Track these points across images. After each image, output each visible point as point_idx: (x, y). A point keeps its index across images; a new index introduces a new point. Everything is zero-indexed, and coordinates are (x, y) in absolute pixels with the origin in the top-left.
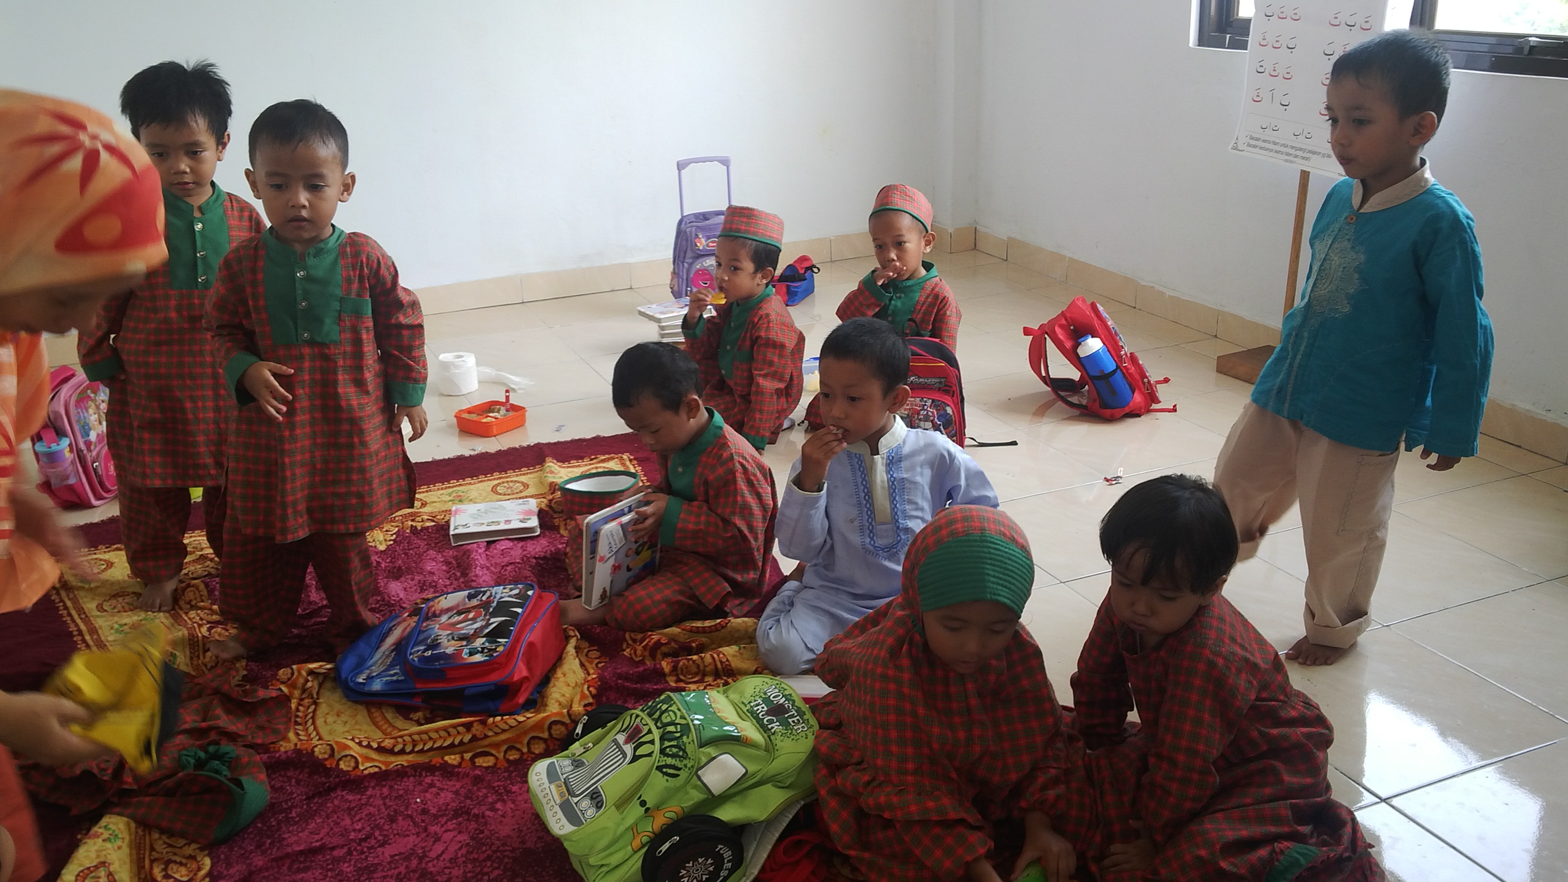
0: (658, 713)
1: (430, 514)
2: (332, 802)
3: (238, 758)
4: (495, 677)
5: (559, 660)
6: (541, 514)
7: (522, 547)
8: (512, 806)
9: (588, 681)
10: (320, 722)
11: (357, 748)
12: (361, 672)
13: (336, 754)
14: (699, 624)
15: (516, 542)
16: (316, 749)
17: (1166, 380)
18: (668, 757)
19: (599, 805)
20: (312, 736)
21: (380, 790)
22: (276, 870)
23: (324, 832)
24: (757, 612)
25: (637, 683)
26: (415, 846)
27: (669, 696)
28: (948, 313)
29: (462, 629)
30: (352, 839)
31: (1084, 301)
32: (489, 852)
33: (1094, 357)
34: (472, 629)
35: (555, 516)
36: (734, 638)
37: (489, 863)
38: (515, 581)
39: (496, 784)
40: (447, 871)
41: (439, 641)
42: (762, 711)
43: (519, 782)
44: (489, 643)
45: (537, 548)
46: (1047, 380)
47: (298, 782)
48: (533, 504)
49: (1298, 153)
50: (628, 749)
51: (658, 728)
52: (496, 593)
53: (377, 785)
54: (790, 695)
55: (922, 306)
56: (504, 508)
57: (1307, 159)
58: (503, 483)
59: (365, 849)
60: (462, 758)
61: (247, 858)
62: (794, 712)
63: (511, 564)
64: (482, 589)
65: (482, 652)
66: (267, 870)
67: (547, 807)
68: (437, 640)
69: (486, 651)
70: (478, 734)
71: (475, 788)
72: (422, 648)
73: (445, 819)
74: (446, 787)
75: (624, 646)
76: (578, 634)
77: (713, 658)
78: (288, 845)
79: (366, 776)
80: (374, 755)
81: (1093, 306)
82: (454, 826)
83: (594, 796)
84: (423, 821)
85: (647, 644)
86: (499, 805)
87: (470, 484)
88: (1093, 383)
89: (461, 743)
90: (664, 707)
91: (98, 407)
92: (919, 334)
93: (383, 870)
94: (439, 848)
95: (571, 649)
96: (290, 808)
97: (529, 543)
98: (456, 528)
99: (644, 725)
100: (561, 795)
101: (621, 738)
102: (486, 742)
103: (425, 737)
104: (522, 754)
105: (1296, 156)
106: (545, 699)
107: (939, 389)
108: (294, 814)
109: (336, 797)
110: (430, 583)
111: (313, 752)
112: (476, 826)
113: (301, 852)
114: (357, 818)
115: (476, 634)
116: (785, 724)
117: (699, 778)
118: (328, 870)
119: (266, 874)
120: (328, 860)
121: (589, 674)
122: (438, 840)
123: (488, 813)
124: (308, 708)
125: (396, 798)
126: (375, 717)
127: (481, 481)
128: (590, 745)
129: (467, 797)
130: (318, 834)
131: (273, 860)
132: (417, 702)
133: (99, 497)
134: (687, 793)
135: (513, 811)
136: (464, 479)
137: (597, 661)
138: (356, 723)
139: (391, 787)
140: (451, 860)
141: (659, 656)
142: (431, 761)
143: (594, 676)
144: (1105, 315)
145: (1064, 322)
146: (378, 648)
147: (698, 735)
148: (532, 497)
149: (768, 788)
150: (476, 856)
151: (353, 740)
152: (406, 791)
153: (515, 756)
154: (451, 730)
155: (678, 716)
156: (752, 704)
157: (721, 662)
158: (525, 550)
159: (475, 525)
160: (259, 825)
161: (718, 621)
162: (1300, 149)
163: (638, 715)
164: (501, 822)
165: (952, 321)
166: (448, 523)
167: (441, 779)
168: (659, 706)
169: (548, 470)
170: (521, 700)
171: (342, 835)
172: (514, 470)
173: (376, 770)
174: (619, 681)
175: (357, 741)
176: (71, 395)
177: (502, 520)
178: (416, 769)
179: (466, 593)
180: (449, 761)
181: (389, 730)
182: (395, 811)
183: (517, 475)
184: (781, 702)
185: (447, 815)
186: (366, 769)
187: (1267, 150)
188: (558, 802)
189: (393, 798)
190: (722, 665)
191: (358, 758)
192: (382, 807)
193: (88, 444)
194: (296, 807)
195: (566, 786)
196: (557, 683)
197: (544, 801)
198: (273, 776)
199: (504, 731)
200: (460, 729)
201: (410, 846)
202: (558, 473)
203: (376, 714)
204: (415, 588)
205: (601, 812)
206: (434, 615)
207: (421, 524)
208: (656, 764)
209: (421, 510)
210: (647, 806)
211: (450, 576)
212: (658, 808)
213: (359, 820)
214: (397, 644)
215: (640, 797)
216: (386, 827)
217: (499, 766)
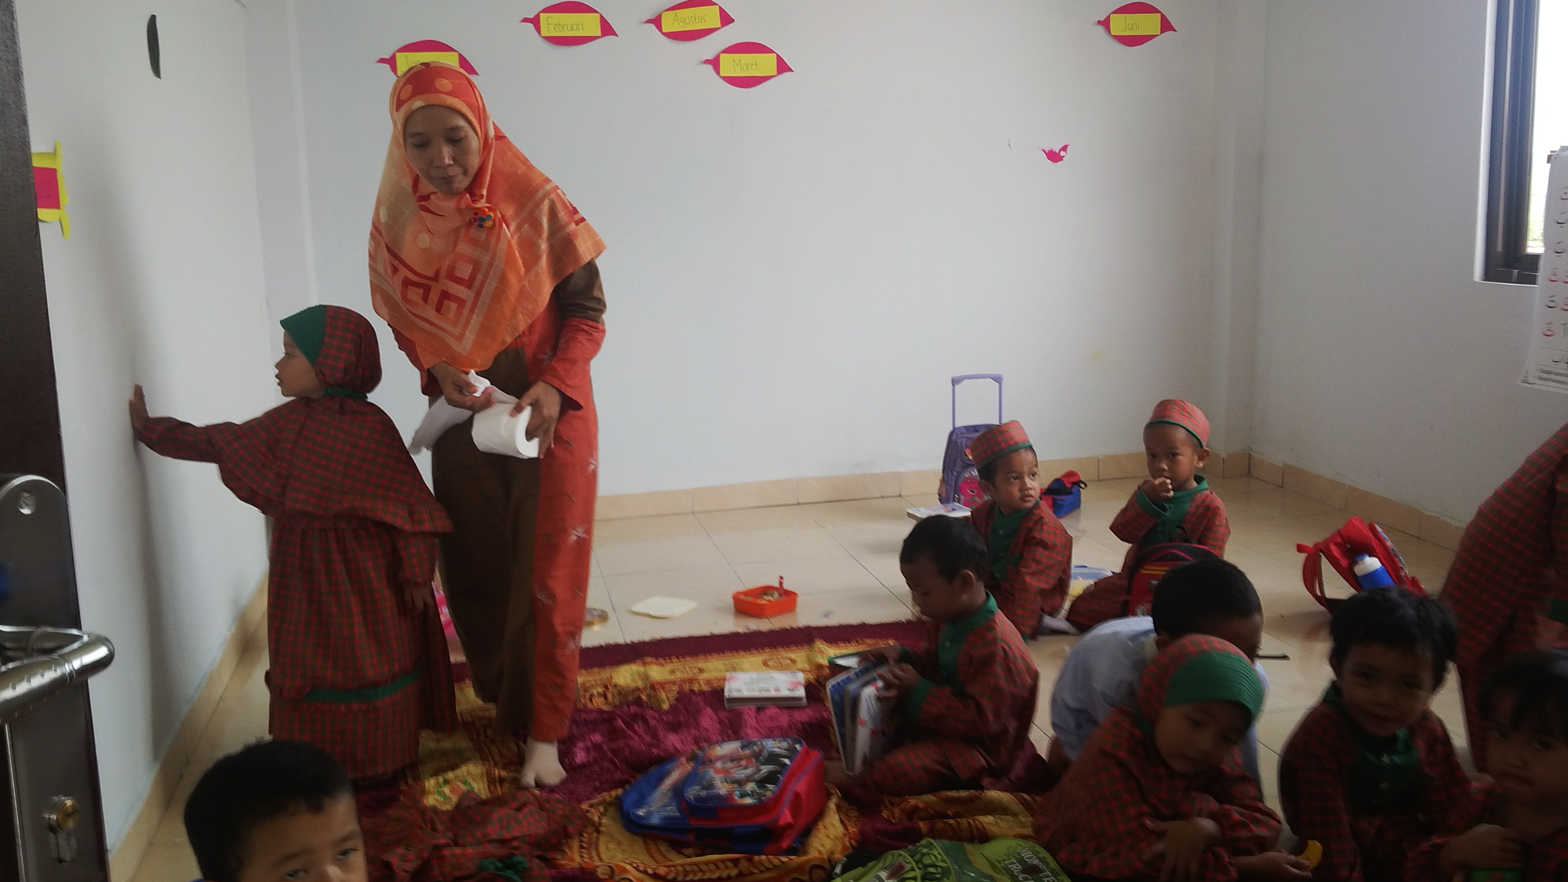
0: (919, 855)
1: (706, 680)
3: (530, 869)
4: (762, 820)
5: (820, 815)
6: (809, 687)
7: (789, 714)
9: (848, 835)
10: (602, 848)
11: (633, 871)
12: (641, 807)
13: (615, 876)
15: (783, 710)
20: (594, 859)
27: (929, 842)
28: (1217, 523)
29: (735, 774)
31: (1361, 522)
33: (1371, 576)
34: (743, 773)
36: (989, 809)
38: (783, 736)
41: (714, 783)
42: (1016, 869)
44: (759, 788)
45: (805, 716)
46: (1322, 599)
48: (801, 677)
51: (920, 869)
52: (767, 745)
55: (1192, 516)
56: (775, 678)
58: (773, 657)
62: (1048, 873)
63: (779, 728)
64: (754, 741)
65: (752, 796)
68: (711, 781)
69: (755, 795)
70: (744, 871)
72: (697, 788)
75: (882, 808)
76: (839, 793)
77: (970, 823)
80: (648, 880)
81: (1371, 527)
85: (905, 807)
87: (743, 656)
89: (728, 877)
90: (925, 851)
92: (1187, 541)
95: (832, 805)
97: (796, 712)
98: (730, 692)
99: (906, 864)
101: (883, 875)
103: (695, 868)
106: (807, 846)
110: (704, 738)
111: (596, 871)
115: (748, 779)
116: (1040, 881)
121: (849, 829)
124: (592, 834)
126: (651, 849)
127: (754, 655)
132: (690, 837)
136: (738, 653)
137: (855, 819)
138: (634, 852)
141: (916, 818)
143: (855, 830)
144: (1383, 535)
145: (1339, 540)
146: (657, 787)
148: (799, 671)
151: (631, 865)
154: (721, 865)
155: (939, 859)
156: (1007, 863)
158: (792, 717)
159: (747, 690)
163: (900, 855)
165: (1220, 531)
166: (722, 690)
169: (817, 650)
170: (785, 845)
172: (784, 648)
174: (878, 837)
175: (634, 865)
177: (772, 688)
179: (739, 743)
181: (663, 860)
183: (786, 652)
184: (1035, 862)
187: (1559, 382)
190: (978, 830)
191: (635, 881)
196: (819, 835)
199: (768, 870)
200: (729, 864)
202: (826, 653)
203: (652, 846)
204: (691, 740)
206: (709, 760)
207: (699, 688)
209: (699, 677)
211: (723, 734)
214: (674, 785)
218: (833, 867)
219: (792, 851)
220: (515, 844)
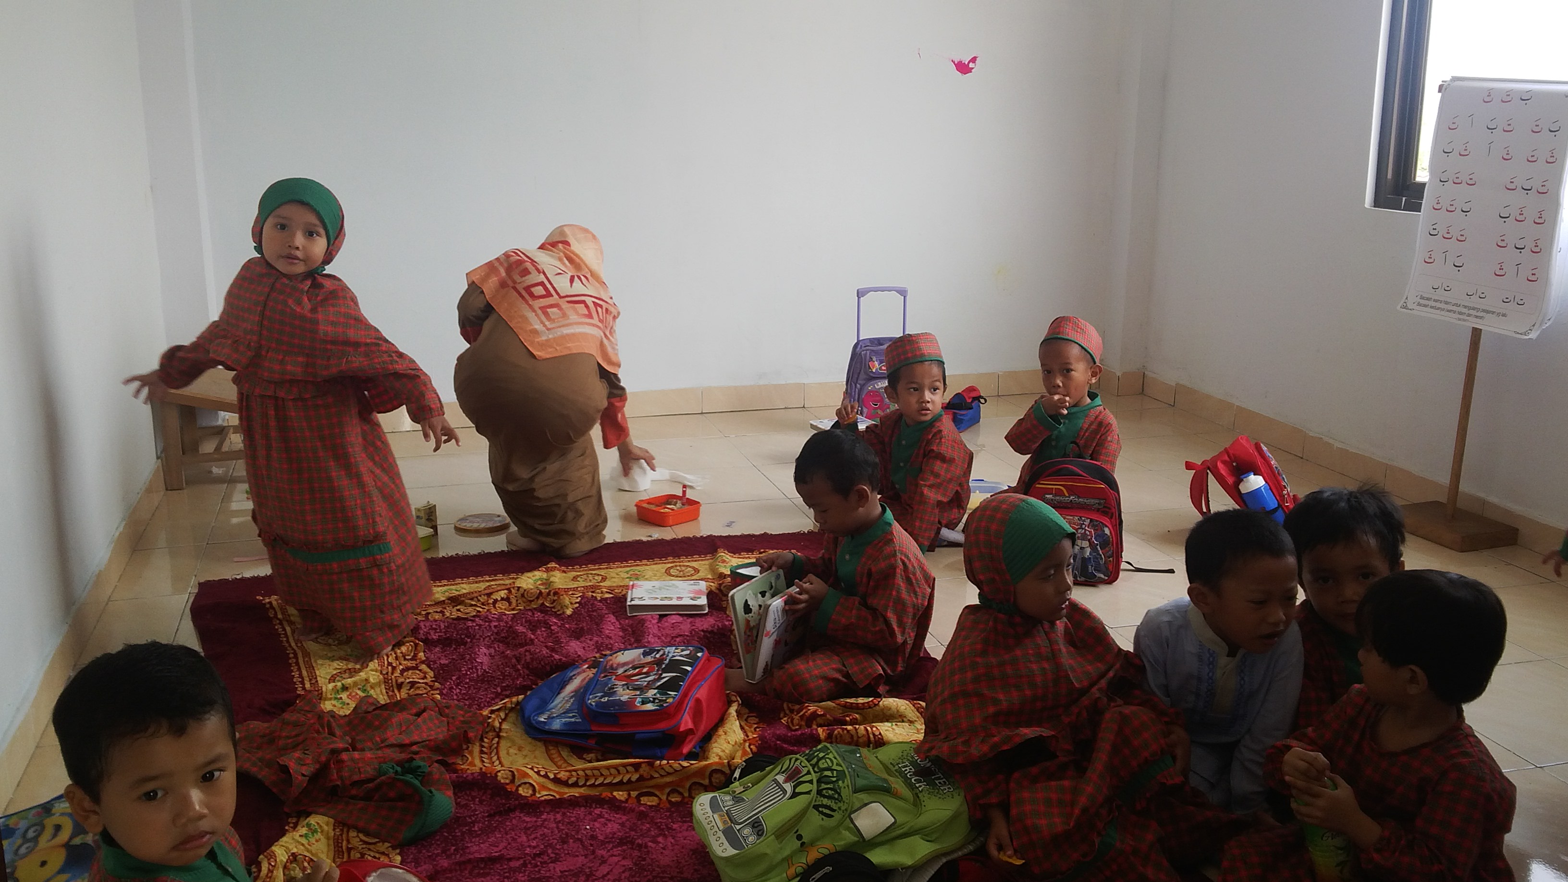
0: (815, 759)
1: (609, 587)
2: (511, 821)
3: (430, 773)
4: (663, 726)
5: (721, 721)
6: (710, 595)
7: (691, 623)
8: (673, 841)
9: (748, 741)
10: (503, 753)
11: (535, 776)
12: (542, 713)
13: (516, 780)
15: (685, 618)
16: (499, 774)
18: (824, 798)
19: (760, 833)
20: (495, 764)
21: (554, 815)
22: (459, 872)
23: (502, 846)
25: (794, 745)
26: (583, 865)
27: (826, 746)
28: (1109, 438)
29: (637, 680)
30: (527, 854)
31: (1248, 440)
32: (650, 877)
33: (1255, 494)
34: (645, 681)
35: (724, 598)
38: (686, 644)
39: (659, 820)
41: (616, 690)
42: (909, 772)
43: (680, 821)
44: (660, 694)
45: (707, 624)
47: (481, 802)
48: (703, 586)
49: (1471, 312)
50: (788, 787)
51: (815, 772)
52: (669, 652)
53: (551, 811)
56: (677, 587)
57: (1480, 317)
58: (676, 566)
59: (539, 863)
60: (629, 795)
61: (434, 860)
64: (656, 649)
65: (653, 702)
66: (451, 871)
67: (710, 833)
68: (614, 688)
69: (657, 701)
70: (645, 775)
71: (639, 822)
72: (600, 695)
73: (611, 845)
74: (613, 819)
75: (782, 715)
76: (739, 699)
77: (867, 730)
78: (469, 853)
79: (542, 801)
80: (550, 785)
81: (1257, 446)
82: (619, 852)
83: (756, 825)
84: (592, 845)
85: (804, 714)
86: (660, 839)
87: (646, 565)
89: (629, 781)
90: (821, 755)
92: (1080, 456)
94: (604, 869)
95: (733, 710)
96: (473, 823)
97: (698, 620)
98: (632, 600)
99: (803, 768)
100: (724, 822)
101: (781, 778)
102: (652, 783)
103: (596, 773)
104: (684, 797)
105: (1469, 315)
106: (706, 753)
107: (1098, 510)
108: (476, 829)
109: (514, 818)
110: (607, 645)
111: (496, 776)
112: (639, 854)
113: (482, 860)
114: (533, 836)
115: (649, 686)
116: (933, 783)
117: (852, 821)
118: (505, 878)
119: (450, 875)
120: (505, 869)
121: (748, 736)
122: (604, 862)
123: (650, 844)
124: (493, 739)
125: (568, 823)
126: (552, 754)
127: (656, 564)
128: (749, 784)
129: (631, 829)
130: (497, 847)
131: (456, 863)
132: (592, 743)
134: (840, 832)
135: (673, 845)
136: (641, 561)
137: (756, 726)
138: (535, 757)
139: (564, 814)
141: (815, 724)
142: (601, 794)
143: (754, 736)
144: (1269, 455)
145: (1226, 459)
146: (559, 693)
147: (852, 782)
148: (701, 580)
149: (917, 839)
151: (532, 769)
152: (578, 819)
154: (621, 768)
155: (835, 764)
156: (900, 766)
157: (874, 735)
158: (694, 625)
159: (650, 598)
160: (446, 834)
162: (1473, 309)
163: (799, 761)
164: (662, 853)
165: (1112, 447)
166: (625, 597)
167: (609, 811)
168: (816, 754)
169: (719, 559)
170: (685, 750)
171: (518, 849)
172: (687, 557)
173: (552, 798)
175: (536, 770)
177: (675, 596)
178: (587, 801)
179: (642, 650)
180: (617, 797)
181: (564, 765)
182: (567, 834)
183: (689, 561)
185: (613, 842)
186: (542, 796)
187: (1439, 309)
188: (721, 828)
189: (565, 823)
190: (874, 738)
191: (536, 786)
192: (556, 829)
194: (479, 823)
195: (728, 816)
196: (718, 740)
197: (708, 827)
198: (459, 795)
199: (669, 774)
200: (630, 768)
201: (579, 865)
202: (729, 562)
203: (553, 752)
204: (593, 647)
205: (761, 839)
206: (612, 667)
207: (600, 595)
208: (813, 804)
209: (601, 584)
210: (803, 840)
211: (625, 641)
212: (812, 844)
213: (534, 839)
214: (576, 691)
215: (797, 831)
216: (558, 847)
217: (662, 806)
218: (733, 772)
219: (691, 756)
220: (415, 748)
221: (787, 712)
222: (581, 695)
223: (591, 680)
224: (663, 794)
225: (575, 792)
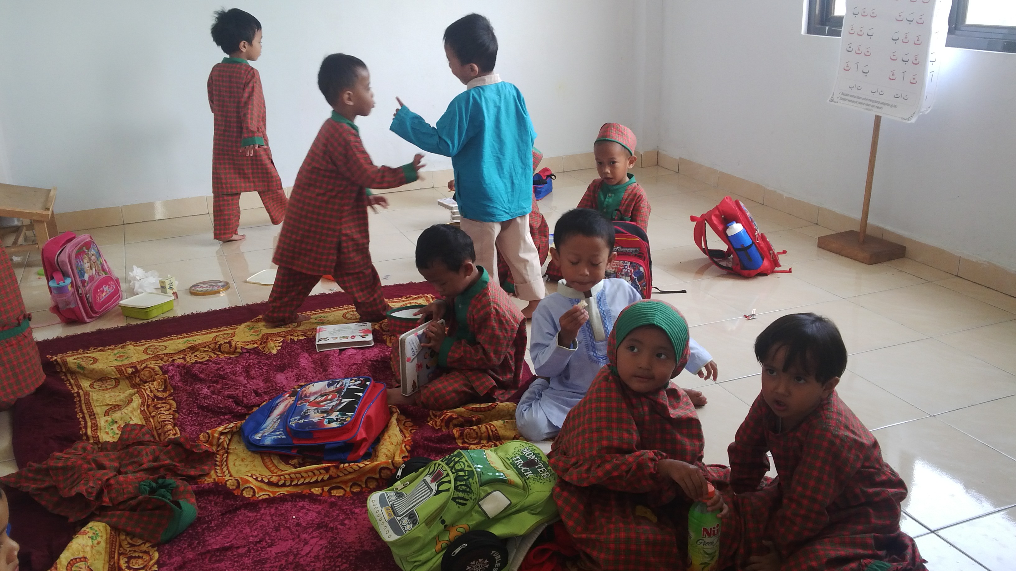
0: (453, 463)
1: (302, 331)
2: (238, 517)
3: (177, 487)
4: (345, 438)
5: (386, 427)
7: (362, 353)
8: (355, 522)
9: (405, 441)
10: (231, 464)
11: (254, 482)
12: (256, 432)
13: (241, 486)
14: (477, 406)
15: (358, 350)
16: (228, 483)
17: (784, 252)
18: (459, 492)
19: (414, 522)
20: (225, 474)
21: (269, 510)
22: (201, 561)
23: (233, 536)
24: (516, 399)
25: (437, 443)
26: (292, 547)
27: (459, 452)
28: (642, 205)
29: (324, 406)
30: (251, 542)
31: (731, 199)
32: (340, 552)
33: (737, 236)
34: (330, 406)
35: (384, 333)
36: (500, 416)
37: (340, 560)
38: (358, 375)
39: (345, 508)
40: (312, 564)
41: (309, 413)
42: (520, 464)
43: (360, 507)
44: (341, 415)
46: (706, 251)
47: (216, 504)
49: (875, 104)
50: (434, 486)
51: (453, 473)
53: (267, 507)
54: (539, 453)
55: (625, 202)
56: (351, 328)
57: (880, 108)
58: (350, 311)
59: (259, 548)
60: (323, 490)
61: (182, 553)
62: (541, 465)
63: (355, 364)
64: (337, 380)
65: (337, 421)
66: (195, 560)
67: (380, 523)
68: (307, 412)
69: (339, 420)
70: (333, 475)
71: (331, 510)
72: (298, 418)
73: (311, 530)
74: (312, 509)
75: (429, 419)
76: (398, 411)
78: (209, 545)
79: (260, 500)
80: (265, 487)
81: (737, 203)
82: (317, 534)
83: (411, 516)
84: (297, 531)
85: (444, 418)
86: (346, 522)
87: (329, 312)
88: (737, 254)
89: (322, 480)
90: (457, 459)
91: (90, 258)
92: (622, 219)
93: (271, 563)
94: (307, 549)
95: (394, 420)
96: (211, 521)
98: (319, 341)
99: (444, 471)
100: (389, 515)
101: (428, 479)
102: (339, 480)
103: (298, 475)
104: (362, 488)
105: (873, 106)
106: (377, 453)
107: (635, 255)
108: (213, 525)
109: (241, 514)
111: (226, 484)
112: (332, 535)
113: (218, 550)
114: (254, 528)
115: (333, 409)
116: (535, 472)
117: (480, 506)
118: (235, 562)
119: (194, 564)
120: (235, 555)
121: (405, 437)
122: (306, 543)
123: (339, 526)
124: (223, 455)
125: (280, 515)
126: (267, 462)
127: (336, 310)
128: (408, 483)
129: (326, 516)
130: (229, 538)
131: (199, 554)
132: (294, 452)
133: (89, 317)
134: (472, 515)
135: (356, 525)
136: (325, 309)
137: (411, 428)
138: (254, 466)
139: (277, 508)
140: (314, 557)
141: (451, 426)
142: (302, 492)
143: (409, 438)
144: (745, 208)
145: (717, 213)
146: (269, 417)
147: (480, 478)
149: (525, 514)
150: (331, 554)
151: (251, 476)
152: (286, 511)
153: (357, 490)
154: (315, 472)
155: (466, 465)
156: (513, 459)
157: (492, 431)
158: (364, 356)
159: (332, 338)
160: (190, 531)
161: (490, 404)
162: (876, 102)
163: (440, 464)
164: (348, 532)
165: (644, 210)
167: (309, 504)
168: (453, 459)
170: (362, 453)
171: (244, 539)
173: (267, 497)
174: (425, 442)
175: (254, 477)
176: (72, 250)
177: (350, 335)
178: (293, 497)
179: (326, 382)
180: (315, 492)
181: (276, 471)
182: (279, 524)
184: (533, 458)
185: (312, 527)
186: (260, 496)
187: (853, 102)
188: (387, 519)
189: (277, 515)
190: (492, 433)
191: (256, 489)
192: (271, 521)
193: (83, 282)
194: (214, 520)
195: (392, 509)
196: (385, 443)
197: (378, 519)
198: (200, 500)
199: (350, 473)
200: (322, 471)
201: (289, 547)
203: (267, 460)
204: (293, 378)
205: (416, 527)
206: (306, 396)
207: (297, 337)
208: (452, 496)
209: (298, 329)
210: (446, 524)
211: (316, 371)
212: (453, 525)
213: (256, 530)
214: (281, 415)
215: (441, 517)
216: (273, 534)
217: (346, 495)
218: (396, 471)
219: (366, 457)
221: (432, 417)
222: (285, 417)
223: (292, 405)
224: (347, 487)
225: (284, 491)
